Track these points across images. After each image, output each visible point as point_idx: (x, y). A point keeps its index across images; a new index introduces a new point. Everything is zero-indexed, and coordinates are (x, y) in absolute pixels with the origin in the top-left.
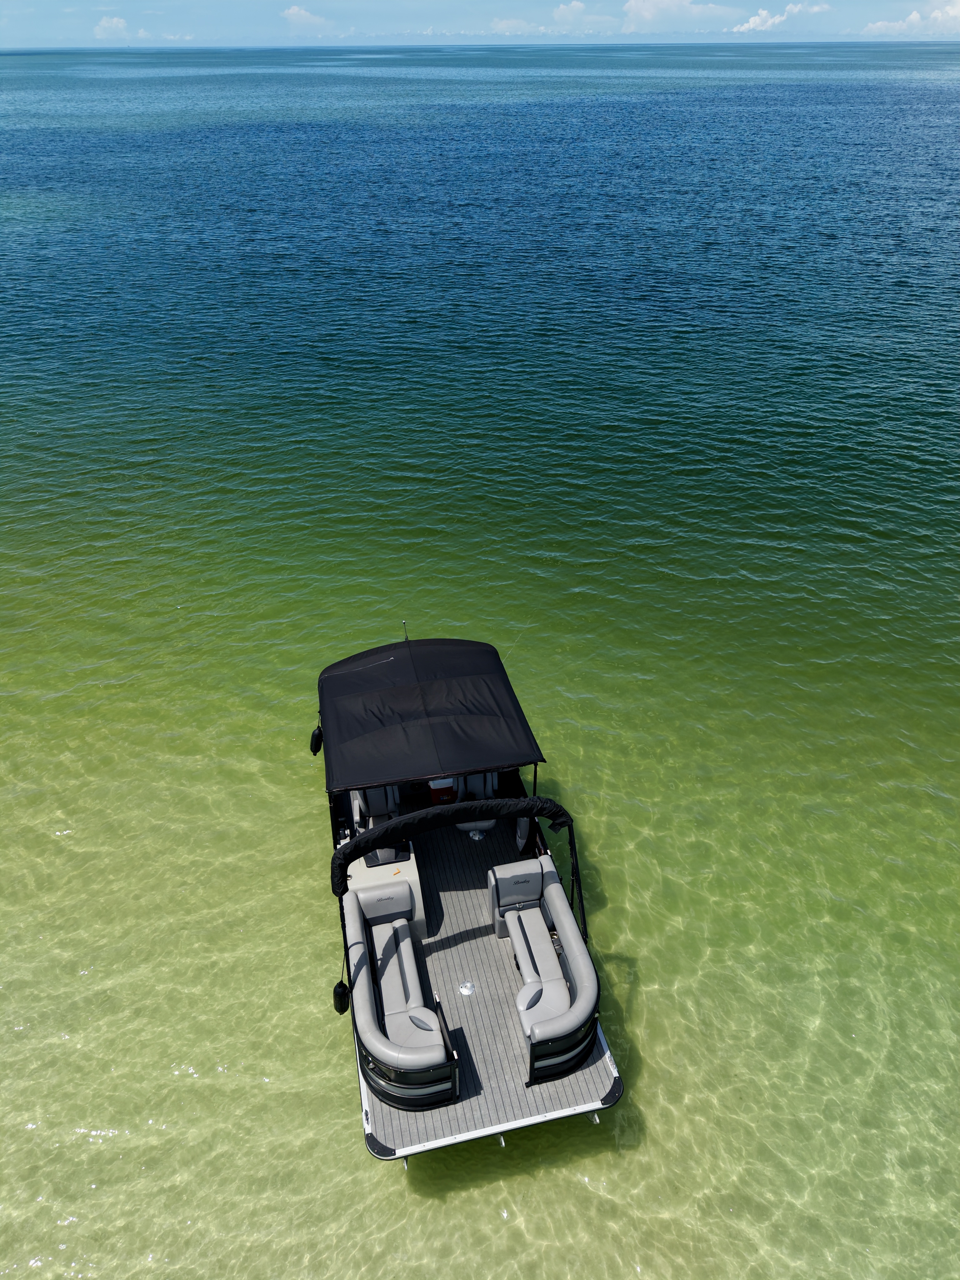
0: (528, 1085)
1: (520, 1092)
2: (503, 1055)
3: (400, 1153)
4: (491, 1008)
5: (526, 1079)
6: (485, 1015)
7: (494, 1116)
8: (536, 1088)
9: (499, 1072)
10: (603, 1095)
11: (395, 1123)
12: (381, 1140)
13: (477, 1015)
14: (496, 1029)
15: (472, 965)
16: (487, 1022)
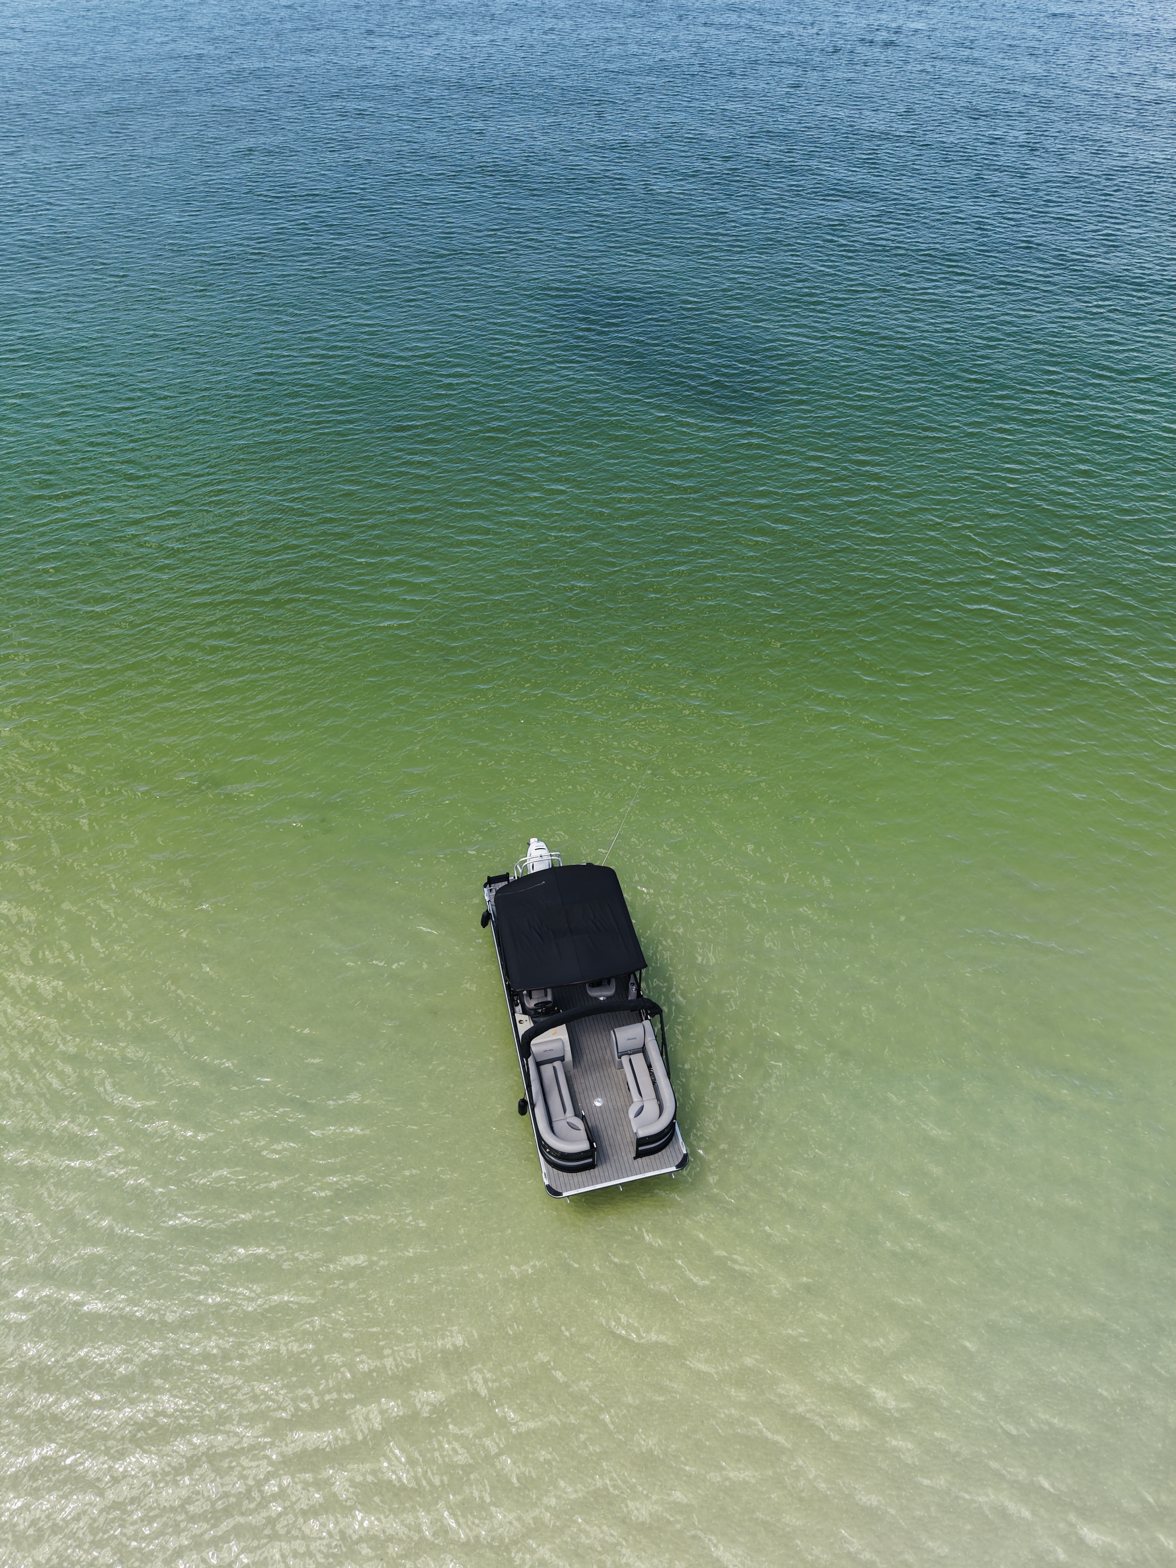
0: (635, 1158)
1: (631, 1162)
2: (620, 1142)
3: (565, 1194)
4: (613, 1114)
5: (634, 1155)
6: (610, 1119)
7: (616, 1175)
8: (639, 1160)
9: (619, 1151)
10: (677, 1163)
11: (561, 1179)
12: (554, 1187)
13: (605, 1117)
14: (616, 1127)
15: (601, 1087)
16: (611, 1122)
